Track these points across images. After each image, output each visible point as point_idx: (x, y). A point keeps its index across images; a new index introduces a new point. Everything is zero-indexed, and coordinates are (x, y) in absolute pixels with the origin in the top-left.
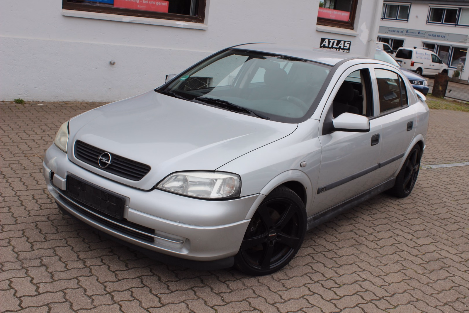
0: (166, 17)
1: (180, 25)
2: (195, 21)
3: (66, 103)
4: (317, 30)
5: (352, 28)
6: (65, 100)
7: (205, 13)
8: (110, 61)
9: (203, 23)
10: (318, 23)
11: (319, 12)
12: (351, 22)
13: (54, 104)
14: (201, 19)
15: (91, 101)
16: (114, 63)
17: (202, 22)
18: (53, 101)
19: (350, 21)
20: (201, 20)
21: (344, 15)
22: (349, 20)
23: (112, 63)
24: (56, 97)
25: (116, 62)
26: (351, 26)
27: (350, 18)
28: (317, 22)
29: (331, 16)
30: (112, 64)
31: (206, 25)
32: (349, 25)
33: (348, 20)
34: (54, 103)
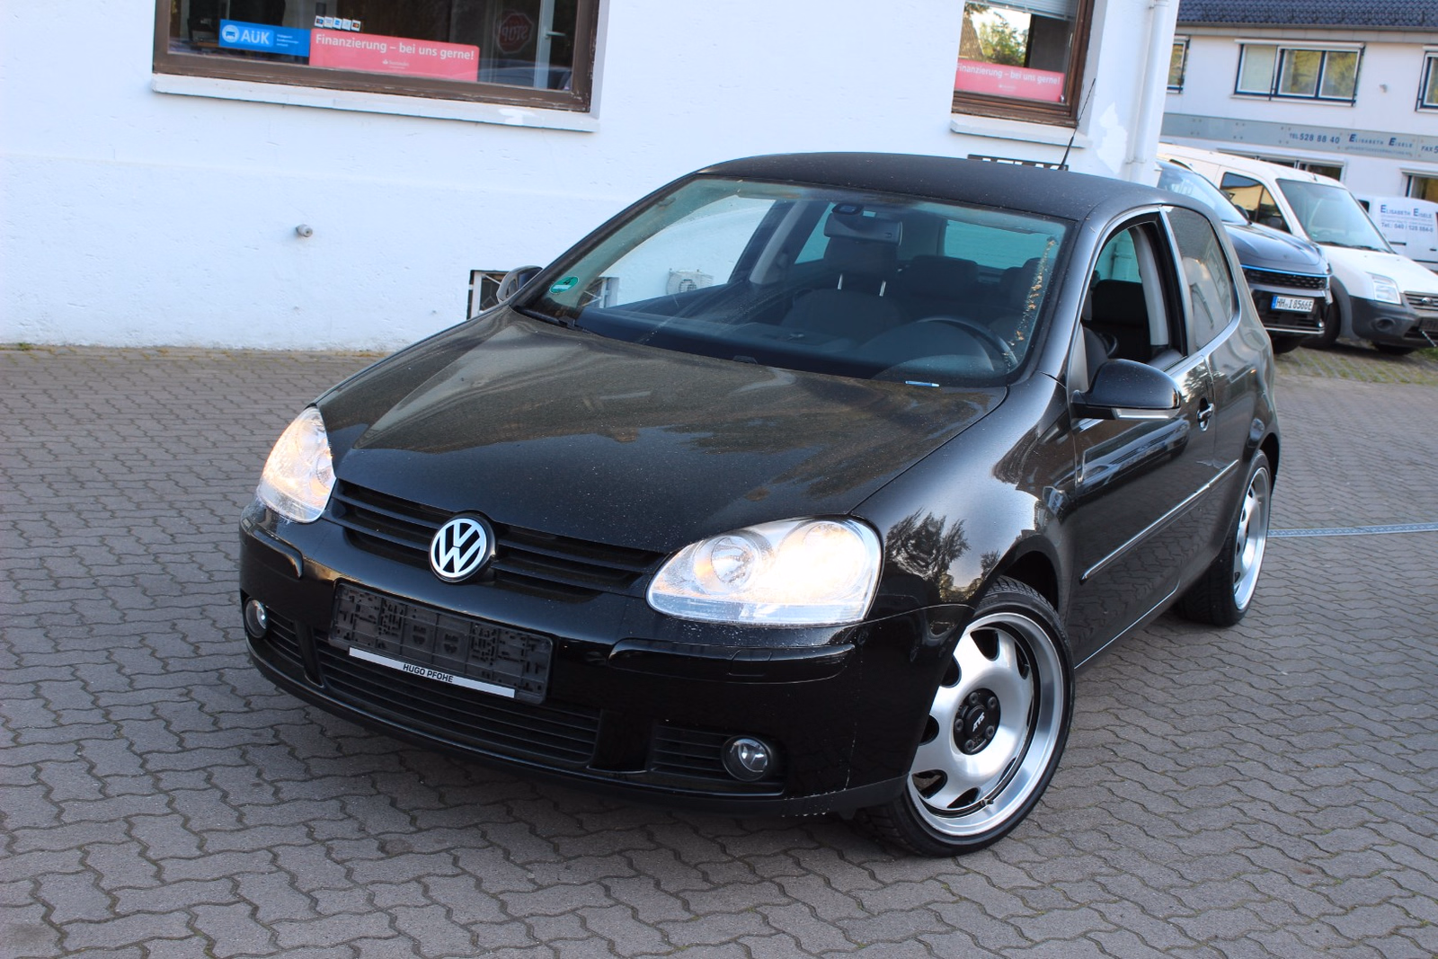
0: (470, 95)
1: (511, 117)
2: (560, 106)
3: (161, 351)
4: (953, 131)
5: (1072, 123)
6: (160, 343)
7: (592, 81)
8: (297, 224)
9: (587, 111)
10: (955, 108)
11: (959, 74)
12: (1068, 104)
13: (124, 354)
14: (580, 98)
15: (239, 346)
16: (309, 232)
17: (584, 109)
18: (124, 346)
19: (1065, 101)
20: (582, 100)
21: (1045, 84)
22: (1063, 98)
23: (304, 231)
24: (133, 334)
25: (314, 230)
26: (1070, 116)
27: (1064, 93)
28: (953, 105)
29: (1001, 86)
30: (301, 233)
31: (596, 117)
32: (1062, 113)
33: (1060, 100)
34: (127, 349)
